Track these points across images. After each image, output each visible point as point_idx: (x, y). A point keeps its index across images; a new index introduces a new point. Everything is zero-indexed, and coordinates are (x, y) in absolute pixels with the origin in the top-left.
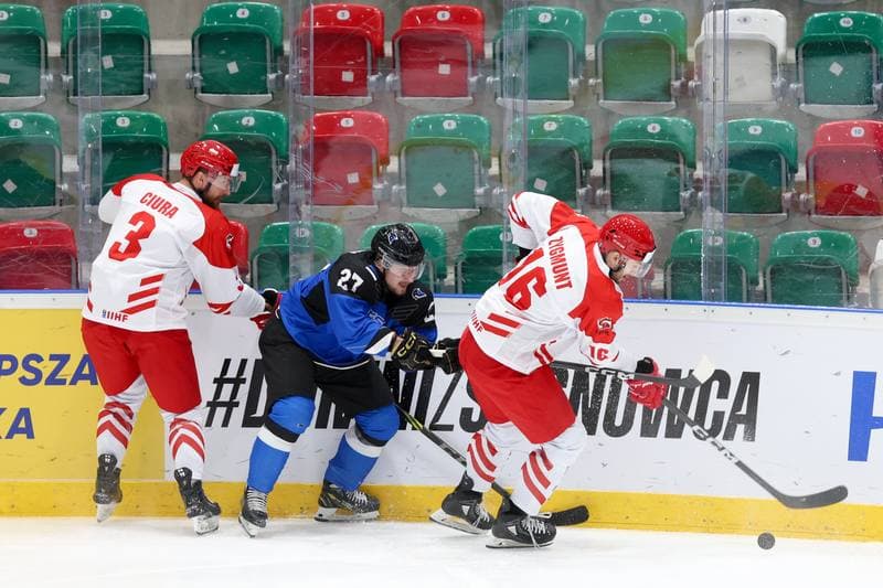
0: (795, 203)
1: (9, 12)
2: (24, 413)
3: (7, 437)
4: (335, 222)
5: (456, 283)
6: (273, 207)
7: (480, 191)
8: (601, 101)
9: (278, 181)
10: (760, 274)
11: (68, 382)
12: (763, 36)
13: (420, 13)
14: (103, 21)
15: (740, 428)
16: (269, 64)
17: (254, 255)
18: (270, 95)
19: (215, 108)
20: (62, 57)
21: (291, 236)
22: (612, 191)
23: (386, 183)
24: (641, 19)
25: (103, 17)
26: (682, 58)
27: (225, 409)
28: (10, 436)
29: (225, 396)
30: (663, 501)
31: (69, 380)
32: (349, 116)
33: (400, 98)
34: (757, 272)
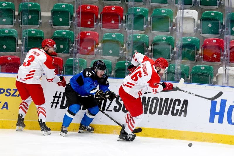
0: (198, 58)
1: (6, 4)
2: (6, 103)
3: (1, 109)
4: (85, 59)
5: (114, 75)
6: (69, 54)
7: (121, 52)
8: (151, 31)
9: (71, 48)
10: (189, 76)
11: (17, 96)
12: (192, 16)
13: (107, 8)
14: (29, 7)
15: (183, 113)
16: (70, 19)
17: (64, 66)
18: (70, 27)
19: (56, 29)
20: (19, 15)
21: (73, 62)
22: (153, 53)
23: (98, 49)
24: (162, 11)
25: (29, 6)
26: (172, 21)
27: (56, 104)
28: (2, 109)
29: (56, 101)
30: (163, 131)
31: (17, 95)
32: (89, 33)
33: (102, 29)
34: (188, 75)
